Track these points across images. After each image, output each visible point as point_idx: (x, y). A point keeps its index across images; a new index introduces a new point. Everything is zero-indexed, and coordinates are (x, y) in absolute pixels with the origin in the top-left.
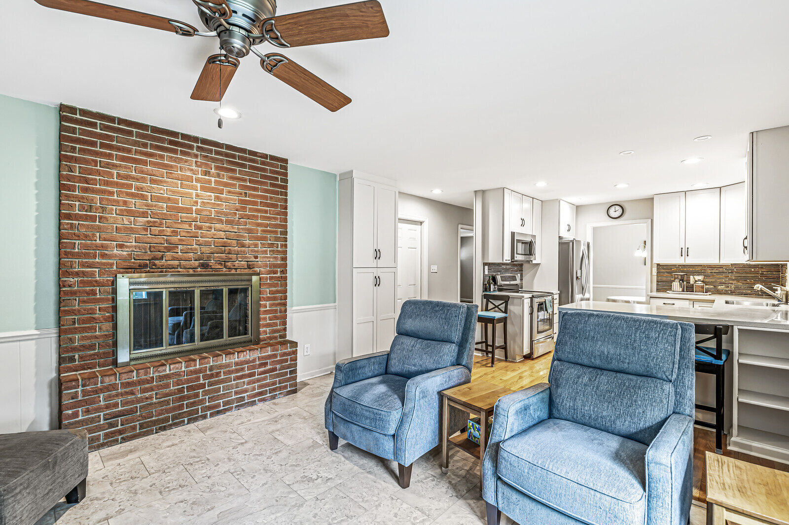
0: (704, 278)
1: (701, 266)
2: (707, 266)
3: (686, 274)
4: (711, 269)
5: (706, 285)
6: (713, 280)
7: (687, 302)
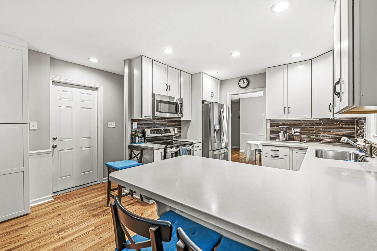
0: (301, 130)
1: (299, 121)
2: (303, 120)
3: (289, 127)
4: (305, 123)
5: (302, 135)
6: (307, 131)
7: (288, 149)
